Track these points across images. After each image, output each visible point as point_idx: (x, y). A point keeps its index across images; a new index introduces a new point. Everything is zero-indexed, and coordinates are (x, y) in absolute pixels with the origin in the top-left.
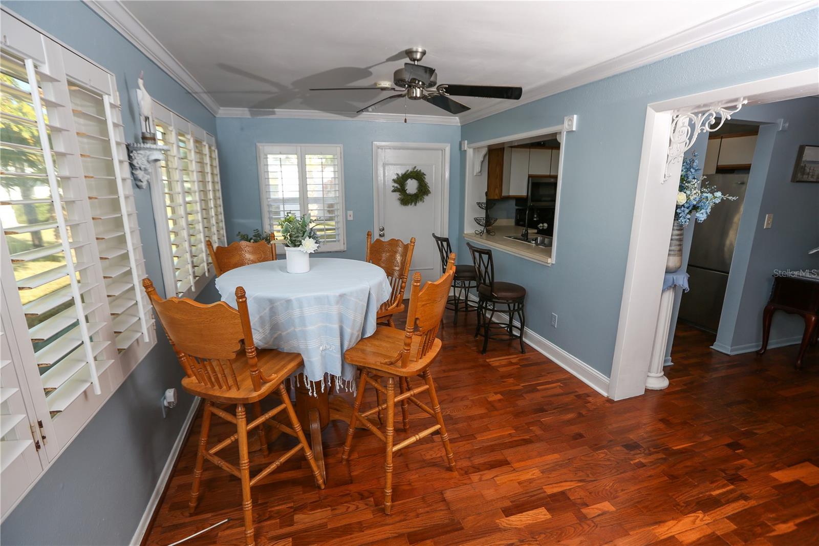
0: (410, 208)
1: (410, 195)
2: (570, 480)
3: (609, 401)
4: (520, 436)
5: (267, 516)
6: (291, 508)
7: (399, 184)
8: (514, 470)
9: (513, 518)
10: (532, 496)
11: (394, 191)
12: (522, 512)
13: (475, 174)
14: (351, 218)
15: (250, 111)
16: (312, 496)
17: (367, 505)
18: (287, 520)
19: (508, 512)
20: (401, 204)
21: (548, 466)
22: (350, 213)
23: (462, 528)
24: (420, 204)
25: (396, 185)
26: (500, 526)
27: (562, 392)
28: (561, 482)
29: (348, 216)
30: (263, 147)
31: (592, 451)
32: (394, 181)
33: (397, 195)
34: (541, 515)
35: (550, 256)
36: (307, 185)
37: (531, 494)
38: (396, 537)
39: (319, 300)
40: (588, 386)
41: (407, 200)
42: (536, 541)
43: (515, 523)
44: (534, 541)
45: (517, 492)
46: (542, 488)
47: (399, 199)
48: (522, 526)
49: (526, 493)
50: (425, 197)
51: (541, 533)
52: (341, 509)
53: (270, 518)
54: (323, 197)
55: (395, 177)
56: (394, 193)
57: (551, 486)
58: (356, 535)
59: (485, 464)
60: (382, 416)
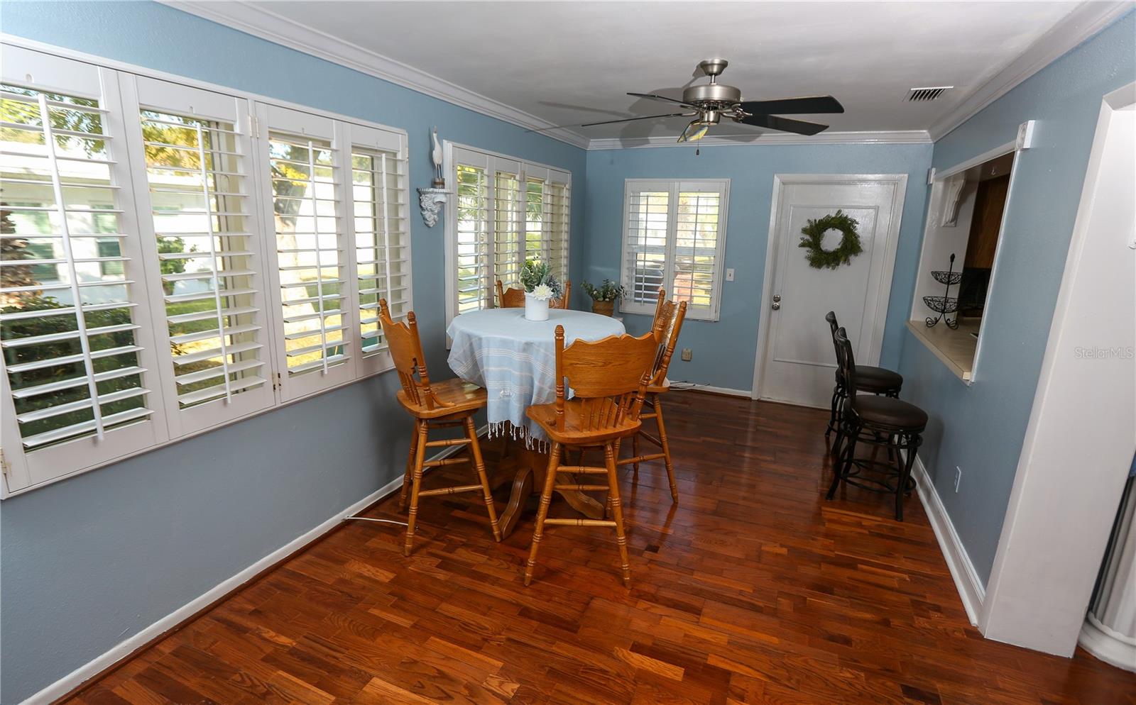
0: (825, 272)
1: (827, 253)
2: (757, 669)
3: (974, 634)
4: (752, 599)
5: (442, 538)
6: (463, 542)
7: (811, 236)
8: (697, 622)
9: (636, 656)
10: (684, 653)
11: (802, 245)
12: (652, 657)
13: (943, 224)
14: (731, 279)
15: (621, 141)
16: (485, 543)
17: (518, 570)
18: (452, 547)
19: (637, 648)
20: (812, 265)
21: (747, 643)
22: (731, 271)
23: (576, 632)
24: (842, 268)
25: (807, 237)
26: (614, 653)
27: (897, 586)
28: (741, 664)
29: (728, 275)
30: (631, 184)
31: (837, 663)
32: (805, 231)
33: (805, 252)
34: (674, 673)
35: (970, 369)
36: (677, 230)
37: (685, 651)
38: (513, 604)
39: (505, 344)
40: (960, 600)
41: (821, 259)
42: (635, 685)
43: (632, 660)
44: (632, 684)
45: (673, 640)
46: (708, 655)
47: (808, 258)
48: (636, 667)
49: (682, 647)
50: (852, 258)
51: (648, 684)
52: (495, 562)
53: (442, 541)
54: (694, 247)
55: (807, 225)
56: (803, 248)
57: (723, 659)
58: (486, 584)
59: (669, 600)
60: (609, 509)
